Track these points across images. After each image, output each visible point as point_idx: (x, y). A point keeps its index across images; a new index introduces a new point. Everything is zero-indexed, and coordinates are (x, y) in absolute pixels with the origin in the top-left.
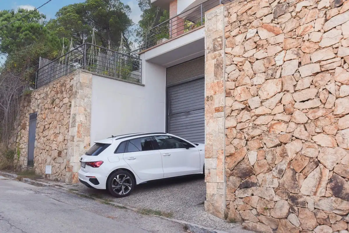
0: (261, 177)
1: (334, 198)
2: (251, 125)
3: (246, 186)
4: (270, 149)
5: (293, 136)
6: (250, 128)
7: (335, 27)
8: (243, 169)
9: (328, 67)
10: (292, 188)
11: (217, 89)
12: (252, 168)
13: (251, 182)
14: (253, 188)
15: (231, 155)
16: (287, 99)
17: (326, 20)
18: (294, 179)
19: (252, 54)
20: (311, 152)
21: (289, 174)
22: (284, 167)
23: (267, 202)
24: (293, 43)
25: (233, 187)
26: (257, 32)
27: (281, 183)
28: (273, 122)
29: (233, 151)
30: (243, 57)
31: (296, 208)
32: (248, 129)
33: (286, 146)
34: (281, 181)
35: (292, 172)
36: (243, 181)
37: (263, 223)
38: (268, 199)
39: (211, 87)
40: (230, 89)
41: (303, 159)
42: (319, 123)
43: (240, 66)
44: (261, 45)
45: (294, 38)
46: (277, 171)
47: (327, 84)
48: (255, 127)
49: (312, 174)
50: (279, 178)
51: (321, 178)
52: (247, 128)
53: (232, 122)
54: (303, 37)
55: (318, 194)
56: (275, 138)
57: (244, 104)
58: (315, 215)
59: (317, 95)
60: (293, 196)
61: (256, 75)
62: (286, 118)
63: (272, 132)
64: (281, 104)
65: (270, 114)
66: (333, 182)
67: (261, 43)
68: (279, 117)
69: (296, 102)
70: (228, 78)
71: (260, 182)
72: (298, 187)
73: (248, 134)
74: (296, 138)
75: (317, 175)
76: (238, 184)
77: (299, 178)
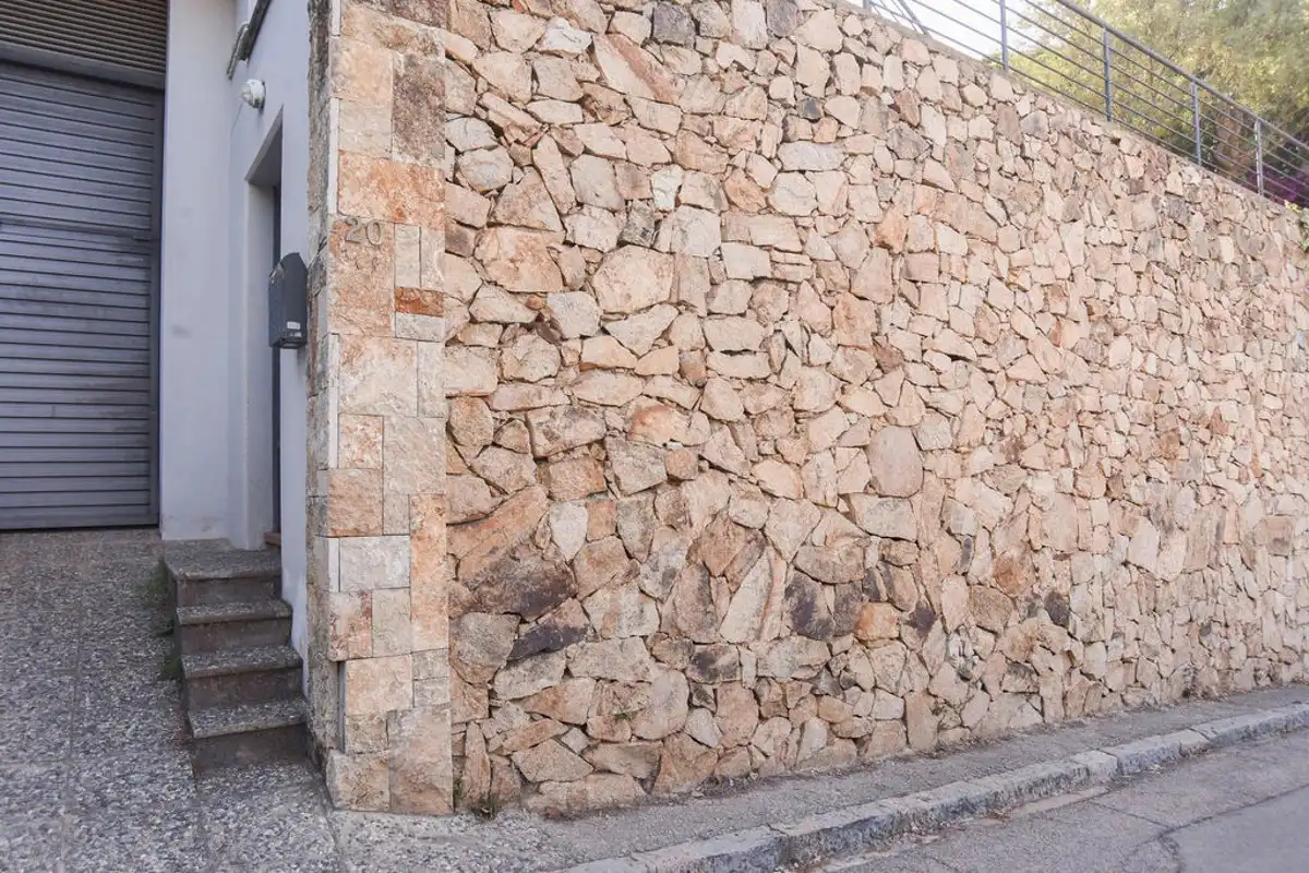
0: (600, 604)
1: (796, 639)
2: (561, 398)
3: (542, 645)
4: (634, 498)
5: (701, 458)
6: (560, 411)
7: (802, 172)
8: (527, 579)
9: (787, 271)
10: (701, 627)
11: (410, 201)
12: (565, 572)
13: (567, 628)
14: (572, 649)
15: (474, 520)
16: (687, 331)
17: (785, 140)
18: (706, 598)
19: (567, 120)
20: (751, 512)
21: (690, 581)
22: (678, 561)
23: (625, 693)
24: (707, 159)
25: (484, 659)
26: (591, 49)
27: (667, 617)
28: (646, 403)
29: (482, 500)
30: (526, 111)
31: (709, 689)
32: (552, 415)
33: (685, 489)
34: (666, 609)
35: (698, 575)
36: (524, 629)
37: (610, 772)
38: (630, 679)
39: (371, 177)
40: (459, 223)
41: (730, 533)
42: (764, 427)
43: (517, 142)
44: (606, 106)
45: (707, 142)
46: (659, 575)
47: (782, 319)
48: (579, 409)
49: (750, 577)
50: (662, 602)
51: (771, 586)
52: (549, 409)
53: (476, 374)
54: (731, 151)
55: (766, 635)
56: (653, 459)
57: (529, 306)
58: (757, 697)
59: (765, 344)
60: (705, 652)
61: (585, 210)
62: (686, 395)
63: (641, 438)
64: (670, 343)
65: (631, 372)
66: (796, 594)
67: (602, 97)
68: (663, 387)
69: (711, 350)
70: (456, 168)
71: (597, 620)
72: (715, 620)
73: (550, 436)
74: (712, 466)
75: (763, 579)
76: (507, 644)
77: (718, 593)
